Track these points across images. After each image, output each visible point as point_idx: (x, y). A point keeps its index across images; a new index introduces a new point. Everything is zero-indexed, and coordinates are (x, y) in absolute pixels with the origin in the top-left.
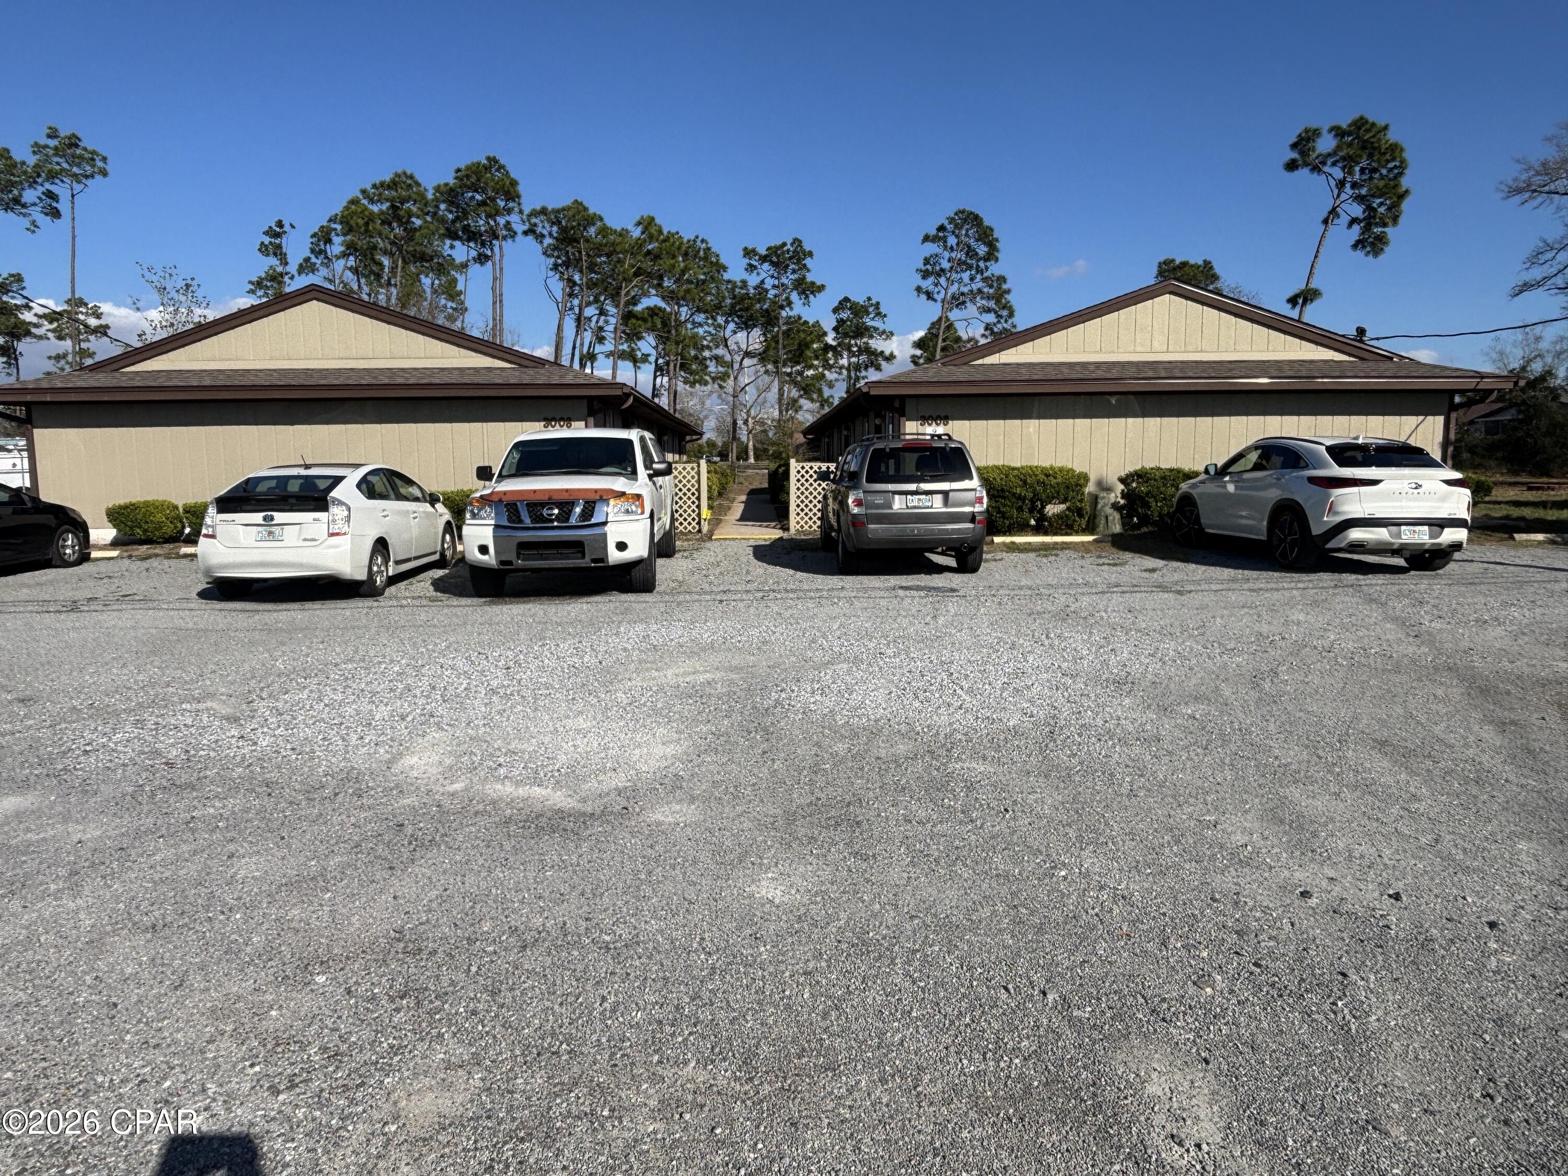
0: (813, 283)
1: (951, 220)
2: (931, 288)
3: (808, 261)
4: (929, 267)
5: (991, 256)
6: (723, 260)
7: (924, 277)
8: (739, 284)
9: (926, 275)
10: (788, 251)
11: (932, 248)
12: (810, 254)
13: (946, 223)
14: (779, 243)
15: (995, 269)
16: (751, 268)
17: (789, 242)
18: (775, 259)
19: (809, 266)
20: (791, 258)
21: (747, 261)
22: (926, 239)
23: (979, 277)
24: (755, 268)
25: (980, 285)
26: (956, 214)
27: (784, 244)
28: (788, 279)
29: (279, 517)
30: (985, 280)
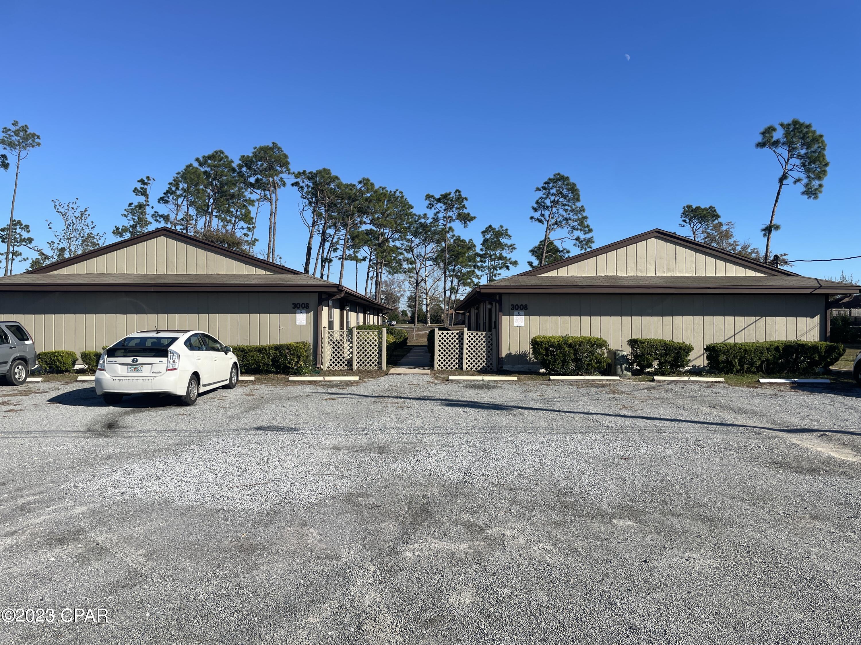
0: (469, 215)
1: (552, 179)
3: (465, 203)
6: (411, 203)
7: (536, 211)
8: (422, 216)
10: (453, 197)
11: (541, 194)
12: (466, 199)
14: (447, 192)
16: (431, 206)
17: (453, 191)
18: (445, 201)
19: (466, 205)
20: (455, 201)
21: (427, 202)
22: (538, 189)
24: (434, 206)
26: (554, 176)
27: (450, 193)
29: (141, 360)
30: (573, 211)
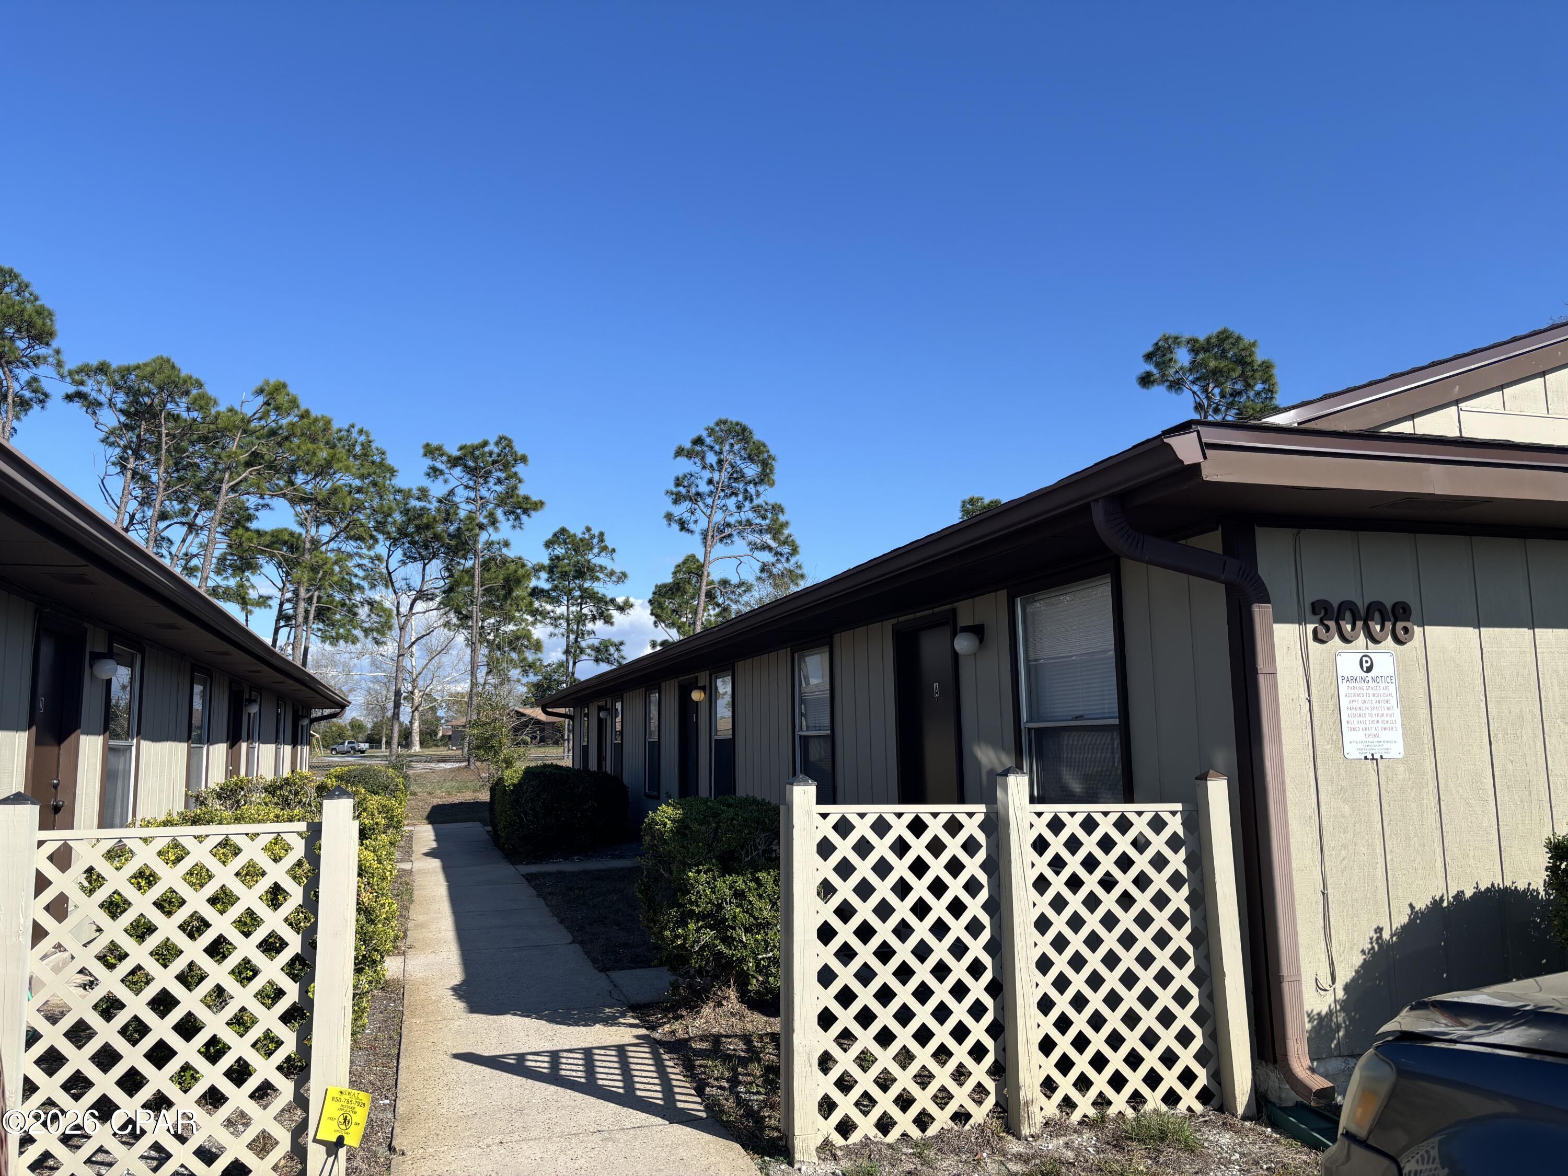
0: (527, 498)
1: (711, 432)
2: (686, 516)
3: (520, 469)
4: (683, 490)
5: (765, 477)
6: (390, 461)
7: (676, 502)
8: (415, 492)
9: (678, 499)
10: (491, 454)
11: (685, 466)
12: (524, 459)
13: (704, 434)
14: (477, 441)
15: (768, 495)
16: (434, 472)
17: (493, 440)
18: (471, 463)
19: (521, 475)
20: (494, 462)
21: (428, 462)
22: (680, 452)
23: (747, 505)
24: (442, 472)
25: (751, 515)
26: (717, 424)
27: (485, 444)
28: (491, 490)
30: (756, 509)
